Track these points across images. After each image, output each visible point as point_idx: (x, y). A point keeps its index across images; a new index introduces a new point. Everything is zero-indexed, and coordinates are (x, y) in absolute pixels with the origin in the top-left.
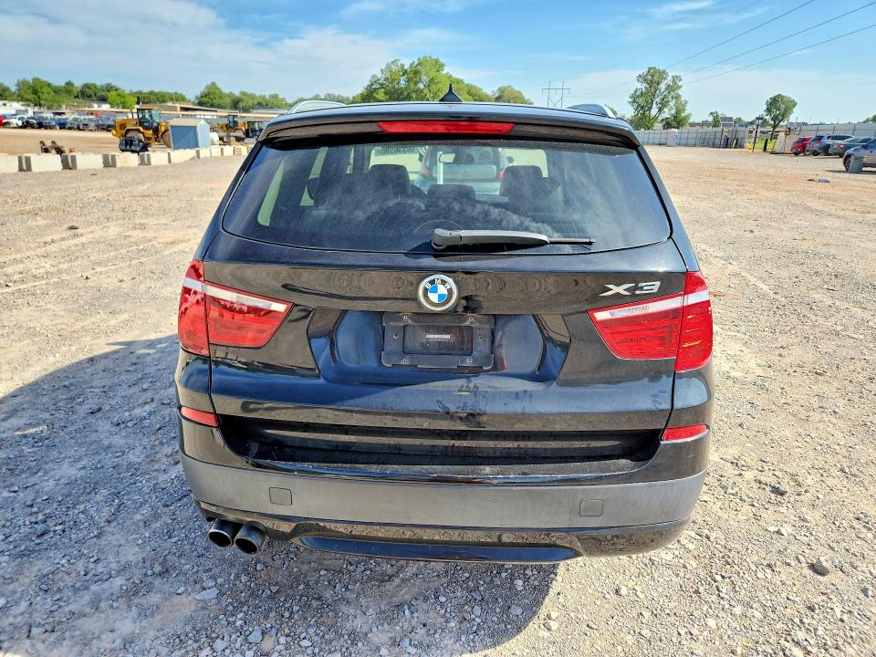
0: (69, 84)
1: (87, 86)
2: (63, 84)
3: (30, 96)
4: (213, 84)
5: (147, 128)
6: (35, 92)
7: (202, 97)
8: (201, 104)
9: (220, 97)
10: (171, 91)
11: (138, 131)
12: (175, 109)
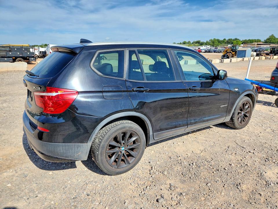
0: (225, 39)
1: (229, 40)
2: (223, 39)
3: (212, 44)
4: (272, 35)
5: (233, 52)
6: (213, 43)
7: (267, 40)
8: (265, 43)
9: (274, 40)
10: (256, 39)
11: (231, 52)
12: (255, 45)
